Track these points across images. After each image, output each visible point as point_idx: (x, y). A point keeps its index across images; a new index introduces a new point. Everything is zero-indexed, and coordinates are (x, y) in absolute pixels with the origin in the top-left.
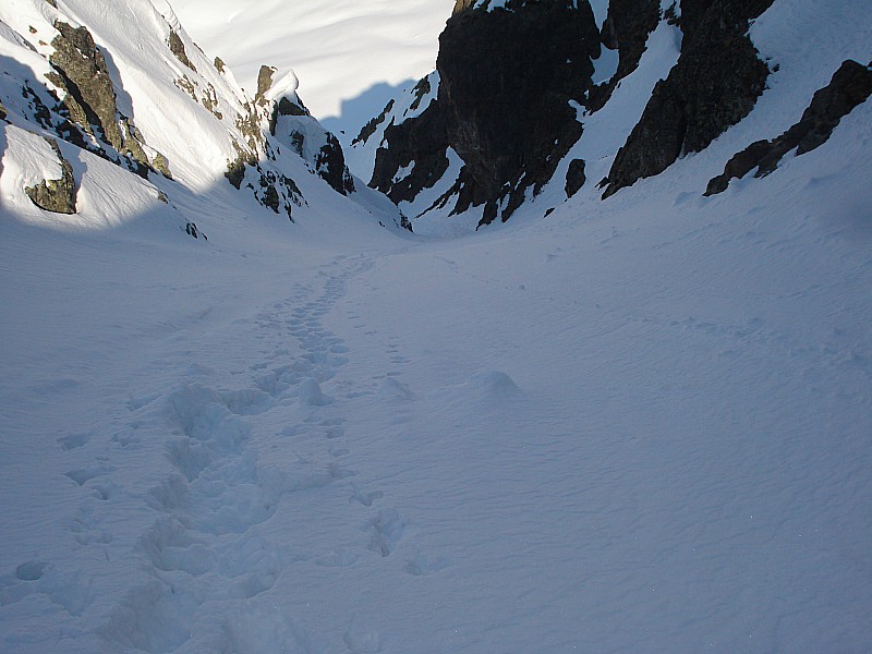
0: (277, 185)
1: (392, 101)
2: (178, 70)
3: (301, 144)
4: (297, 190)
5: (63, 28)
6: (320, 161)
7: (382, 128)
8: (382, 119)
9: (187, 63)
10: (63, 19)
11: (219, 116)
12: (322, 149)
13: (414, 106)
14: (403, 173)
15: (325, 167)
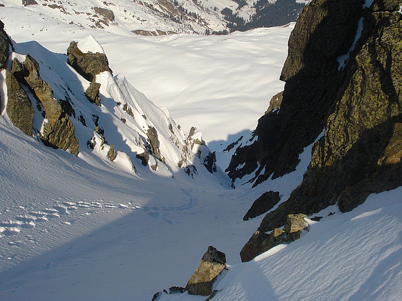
0: (190, 168)
1: (242, 137)
2: (170, 134)
3: (200, 154)
4: (196, 169)
5: (150, 127)
6: (205, 160)
7: (236, 146)
8: (237, 143)
9: (172, 132)
10: (150, 125)
11: (178, 147)
12: (207, 157)
13: (251, 140)
14: (240, 167)
15: (206, 163)
